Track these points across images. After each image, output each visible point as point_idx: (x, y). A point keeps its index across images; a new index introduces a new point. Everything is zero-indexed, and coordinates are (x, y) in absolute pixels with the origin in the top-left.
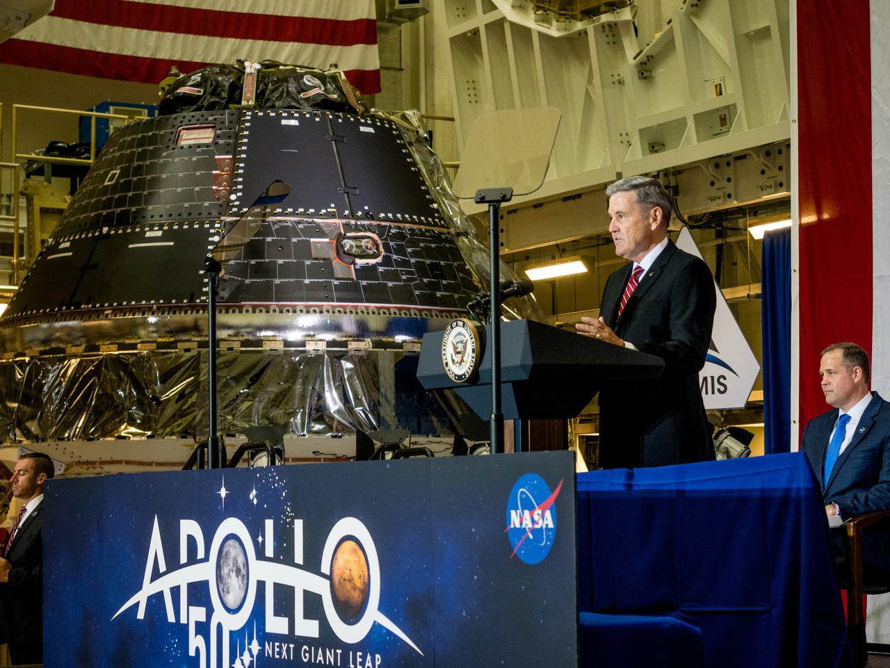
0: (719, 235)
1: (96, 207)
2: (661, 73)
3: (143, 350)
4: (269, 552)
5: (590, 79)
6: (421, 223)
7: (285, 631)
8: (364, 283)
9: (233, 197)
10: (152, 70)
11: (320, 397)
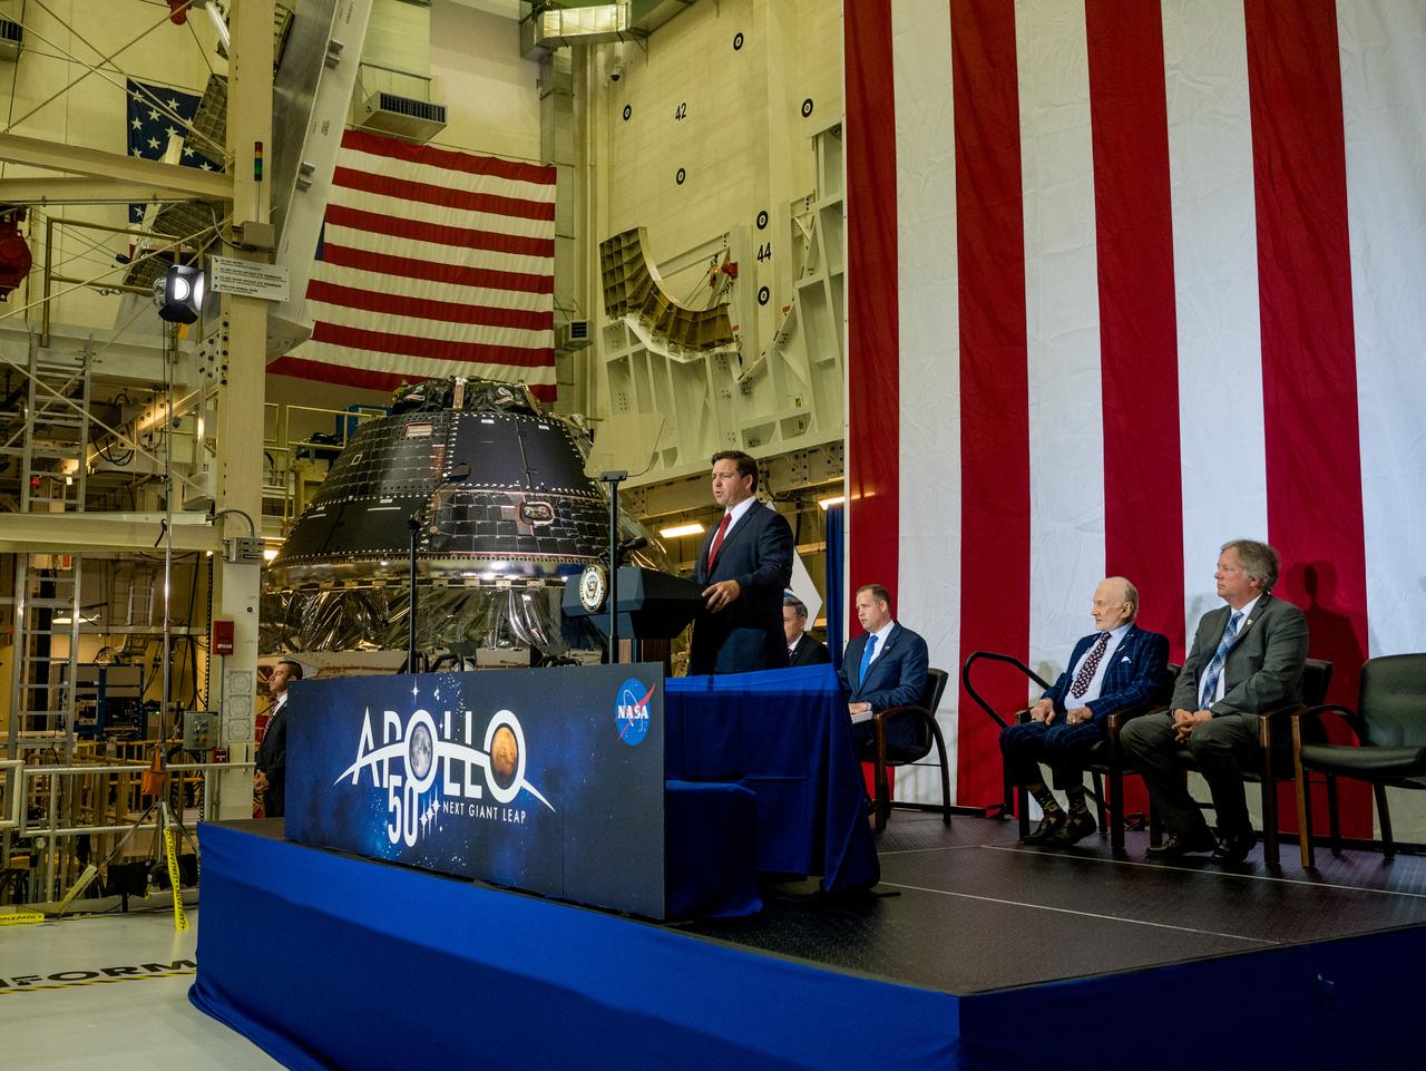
0: (799, 506)
1: (344, 481)
2: (758, 390)
3: (377, 586)
4: (448, 735)
5: (707, 395)
6: (582, 495)
7: (458, 794)
8: (540, 538)
9: (445, 475)
10: (388, 381)
11: (506, 621)
